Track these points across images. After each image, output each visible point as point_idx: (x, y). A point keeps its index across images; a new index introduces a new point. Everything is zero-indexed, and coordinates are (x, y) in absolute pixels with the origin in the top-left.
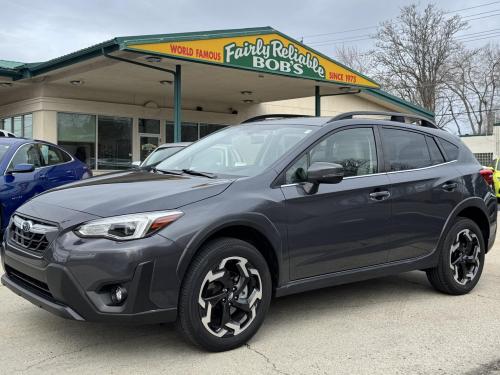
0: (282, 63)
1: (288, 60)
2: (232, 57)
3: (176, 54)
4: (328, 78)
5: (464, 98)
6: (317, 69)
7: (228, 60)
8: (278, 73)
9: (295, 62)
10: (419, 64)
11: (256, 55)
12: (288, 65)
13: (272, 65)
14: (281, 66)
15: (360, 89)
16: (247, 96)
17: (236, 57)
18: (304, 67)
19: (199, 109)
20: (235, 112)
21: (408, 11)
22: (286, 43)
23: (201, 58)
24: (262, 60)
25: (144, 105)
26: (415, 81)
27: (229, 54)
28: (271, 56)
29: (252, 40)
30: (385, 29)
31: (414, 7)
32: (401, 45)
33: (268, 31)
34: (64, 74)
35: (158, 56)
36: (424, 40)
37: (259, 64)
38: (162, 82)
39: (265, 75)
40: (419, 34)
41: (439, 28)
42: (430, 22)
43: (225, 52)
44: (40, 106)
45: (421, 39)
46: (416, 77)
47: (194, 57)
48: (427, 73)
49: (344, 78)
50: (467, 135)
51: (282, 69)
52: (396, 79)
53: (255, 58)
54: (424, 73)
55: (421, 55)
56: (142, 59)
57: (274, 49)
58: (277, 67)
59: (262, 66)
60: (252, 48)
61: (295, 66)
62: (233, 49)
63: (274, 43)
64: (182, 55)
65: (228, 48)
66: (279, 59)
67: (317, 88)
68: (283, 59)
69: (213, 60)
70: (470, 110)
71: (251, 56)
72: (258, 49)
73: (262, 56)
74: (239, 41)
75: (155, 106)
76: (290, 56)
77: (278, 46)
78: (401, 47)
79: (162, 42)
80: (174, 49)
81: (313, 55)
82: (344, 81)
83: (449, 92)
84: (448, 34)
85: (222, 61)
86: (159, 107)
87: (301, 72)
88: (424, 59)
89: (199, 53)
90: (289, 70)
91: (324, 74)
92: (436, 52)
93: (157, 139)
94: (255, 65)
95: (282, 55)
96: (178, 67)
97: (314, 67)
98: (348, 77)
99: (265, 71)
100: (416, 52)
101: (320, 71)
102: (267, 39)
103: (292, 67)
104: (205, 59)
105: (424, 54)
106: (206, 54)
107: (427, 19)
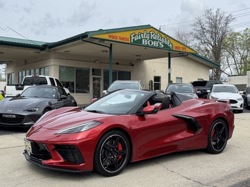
0: (155, 42)
1: (157, 41)
2: (134, 39)
3: (111, 39)
4: (174, 49)
5: (233, 57)
6: (169, 44)
7: (132, 41)
8: (153, 47)
9: (160, 42)
10: (213, 39)
11: (144, 38)
12: (157, 43)
13: (151, 43)
14: (154, 44)
15: (188, 54)
16: (138, 57)
17: (136, 40)
18: (164, 44)
19: (117, 64)
20: (133, 65)
21: (208, 12)
22: (156, 32)
23: (121, 41)
24: (146, 41)
25: (95, 62)
26: (211, 48)
27: (132, 38)
28: (150, 39)
29: (142, 31)
30: (198, 21)
31: (211, 10)
32: (205, 29)
33: (149, 27)
34: (62, 48)
35: (103, 40)
36: (215, 27)
37: (145, 43)
38: (103, 51)
39: (147, 48)
40: (213, 24)
41: (222, 21)
42: (218, 18)
43: (131, 37)
44: (52, 63)
45: (214, 26)
46: (212, 45)
47: (118, 40)
48: (217, 44)
49: (181, 48)
50: (235, 75)
51: (155, 45)
52: (202, 47)
53: (143, 40)
54: (215, 44)
55: (214, 34)
56: (96, 41)
57: (151, 35)
58: (152, 44)
59: (146, 44)
60: (142, 35)
61: (160, 43)
62: (134, 36)
63: (151, 33)
64: (113, 39)
65: (132, 36)
66: (153, 40)
67: (169, 53)
68: (155, 40)
69: (126, 41)
70: (237, 62)
71: (141, 39)
72: (145, 35)
73: (146, 39)
74: (137, 32)
75: (99, 62)
76: (158, 38)
77: (153, 34)
78: (205, 30)
79: (105, 33)
80: (110, 36)
81: (168, 38)
82: (181, 50)
83: (227, 53)
84: (226, 24)
85: (129, 42)
86: (101, 63)
87: (163, 46)
88: (215, 36)
89: (120, 38)
90: (157, 45)
91: (172, 47)
92: (221, 33)
93: (100, 78)
94: (143, 43)
95: (155, 38)
96: (111, 45)
97: (168, 44)
98: (183, 48)
99: (147, 46)
100: (212, 33)
101: (170, 46)
102: (148, 30)
103: (159, 44)
104: (123, 41)
105: (216, 34)
106: (123, 39)
107: (217, 16)
